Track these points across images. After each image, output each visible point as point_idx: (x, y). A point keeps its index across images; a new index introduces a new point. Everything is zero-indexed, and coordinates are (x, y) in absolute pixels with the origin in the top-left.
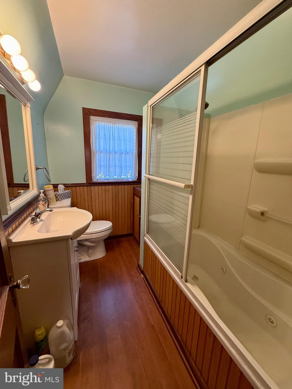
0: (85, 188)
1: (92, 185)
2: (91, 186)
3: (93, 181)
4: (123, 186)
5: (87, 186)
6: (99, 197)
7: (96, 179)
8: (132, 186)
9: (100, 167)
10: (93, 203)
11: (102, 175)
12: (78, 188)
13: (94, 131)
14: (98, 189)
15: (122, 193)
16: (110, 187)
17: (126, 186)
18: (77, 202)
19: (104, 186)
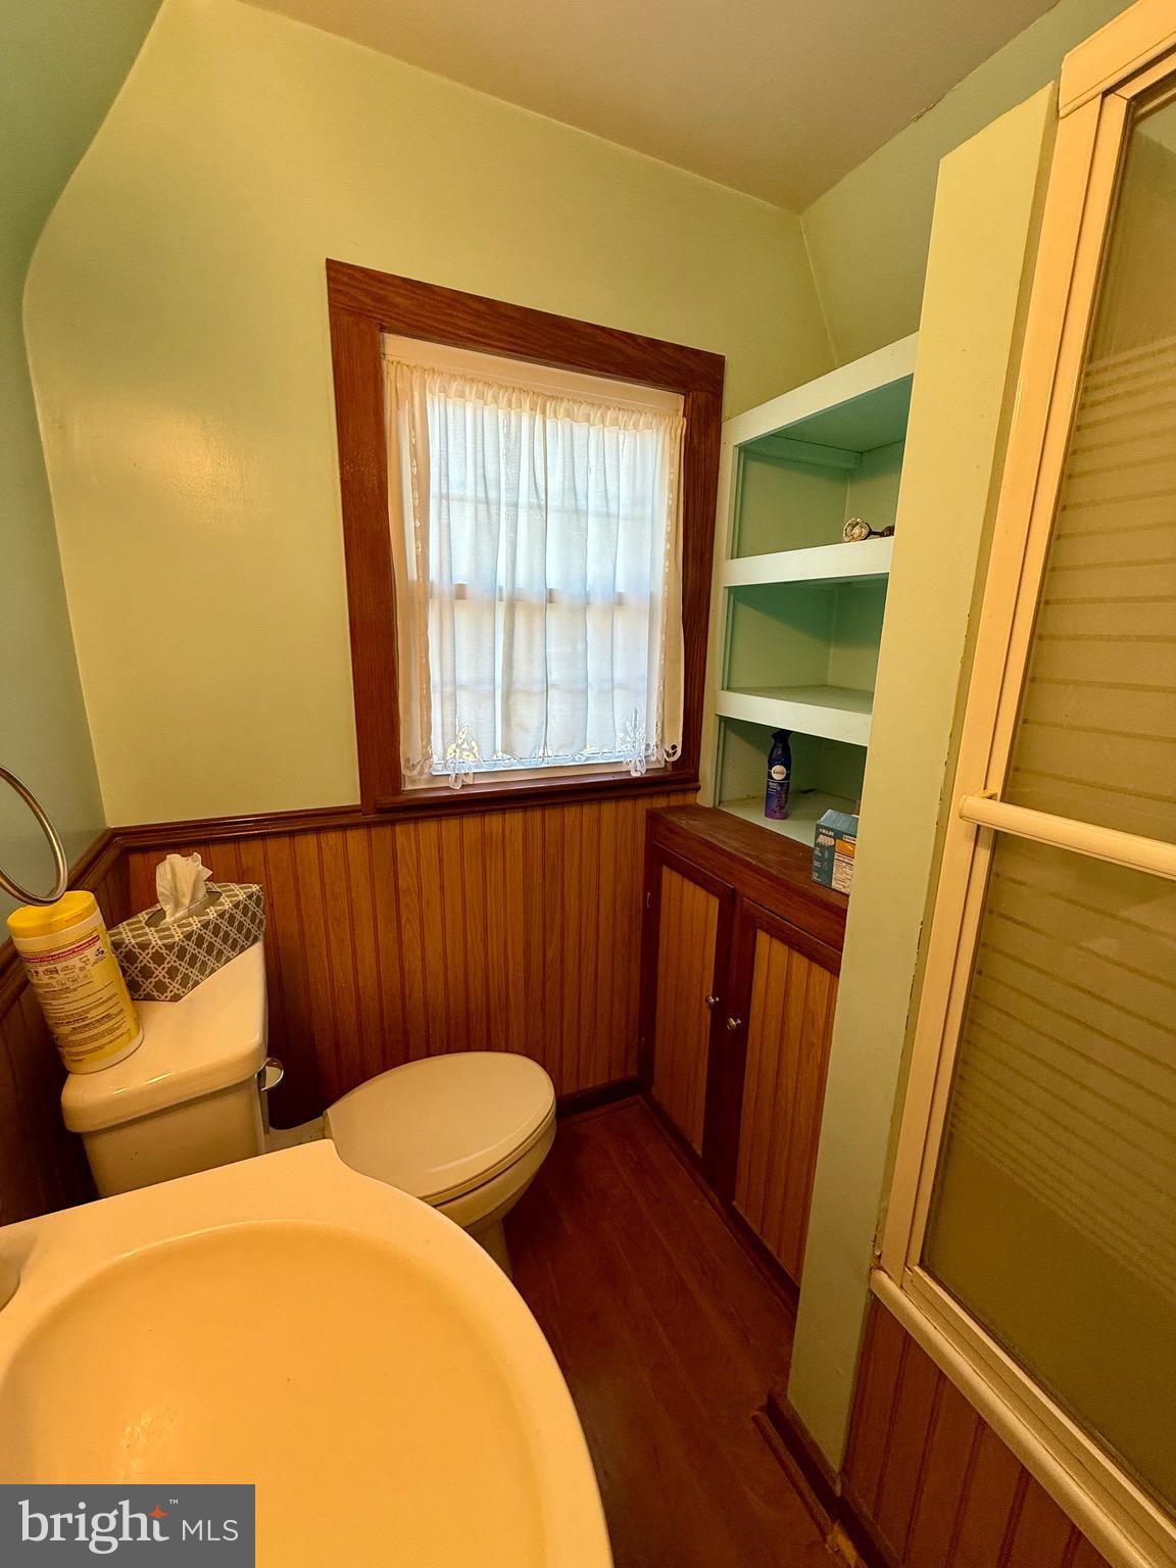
0: (356, 839)
1: (402, 815)
2: (393, 823)
3: (409, 787)
4: (588, 811)
5: (368, 825)
6: (442, 888)
7: (425, 777)
8: (643, 805)
9: (455, 694)
10: (410, 933)
11: (465, 746)
12: (309, 843)
13: (414, 446)
14: (440, 838)
15: (581, 850)
16: (515, 820)
17: (608, 810)
18: (302, 933)
19: (478, 819)
